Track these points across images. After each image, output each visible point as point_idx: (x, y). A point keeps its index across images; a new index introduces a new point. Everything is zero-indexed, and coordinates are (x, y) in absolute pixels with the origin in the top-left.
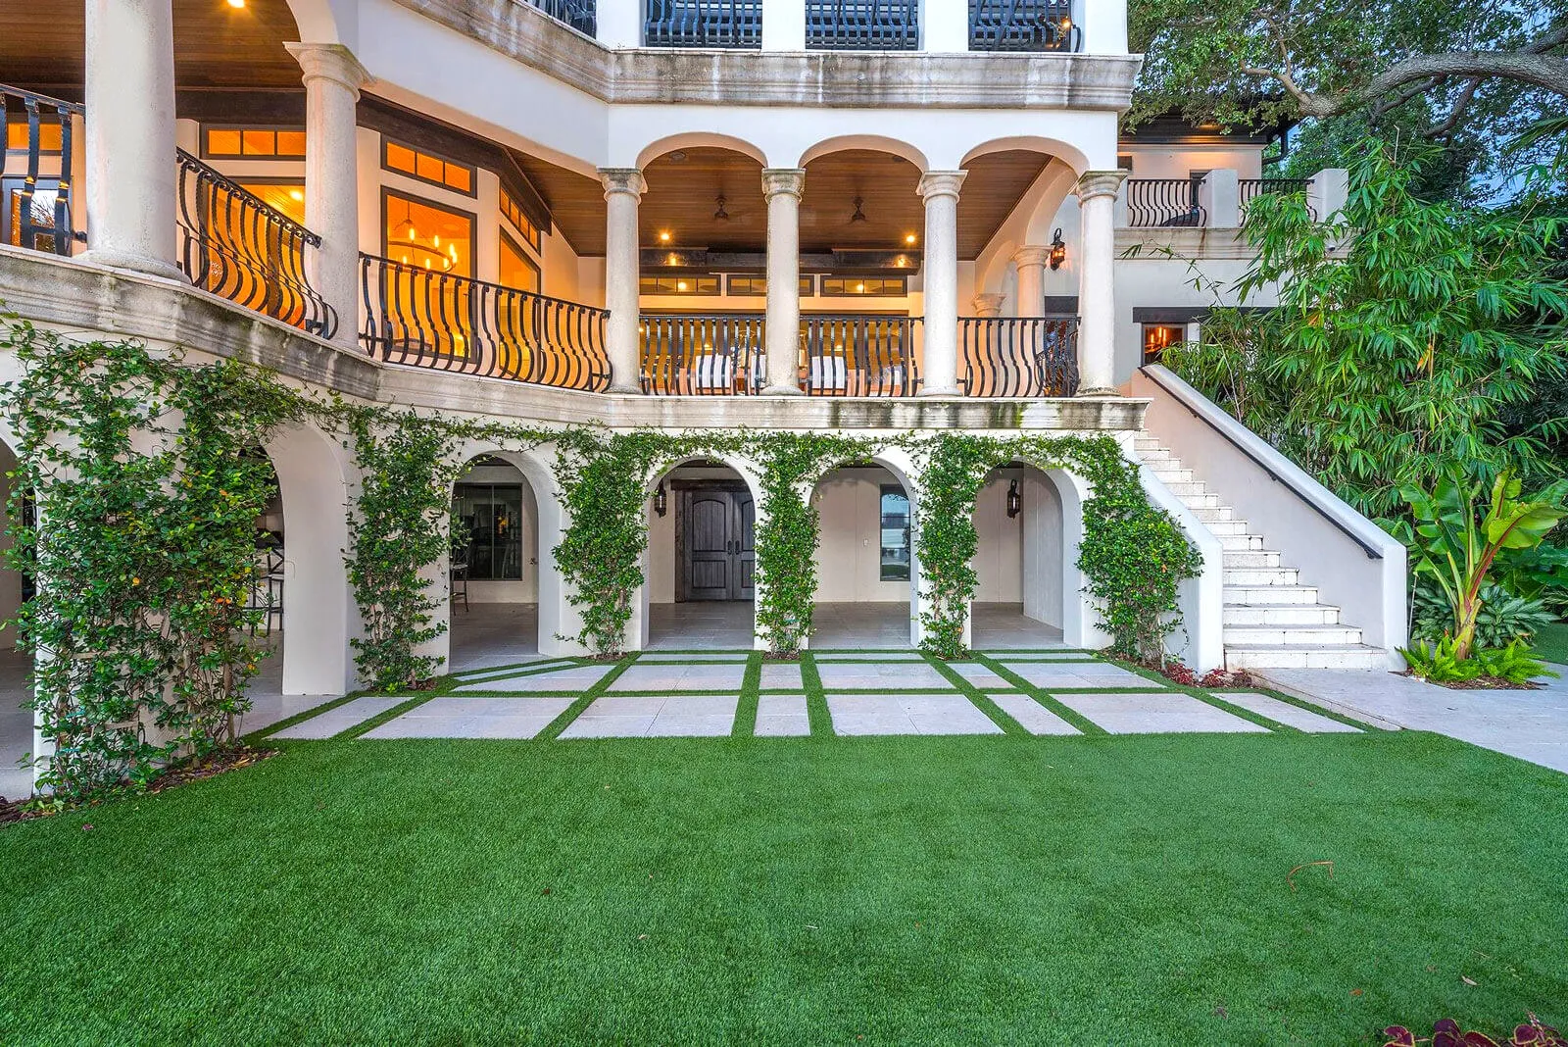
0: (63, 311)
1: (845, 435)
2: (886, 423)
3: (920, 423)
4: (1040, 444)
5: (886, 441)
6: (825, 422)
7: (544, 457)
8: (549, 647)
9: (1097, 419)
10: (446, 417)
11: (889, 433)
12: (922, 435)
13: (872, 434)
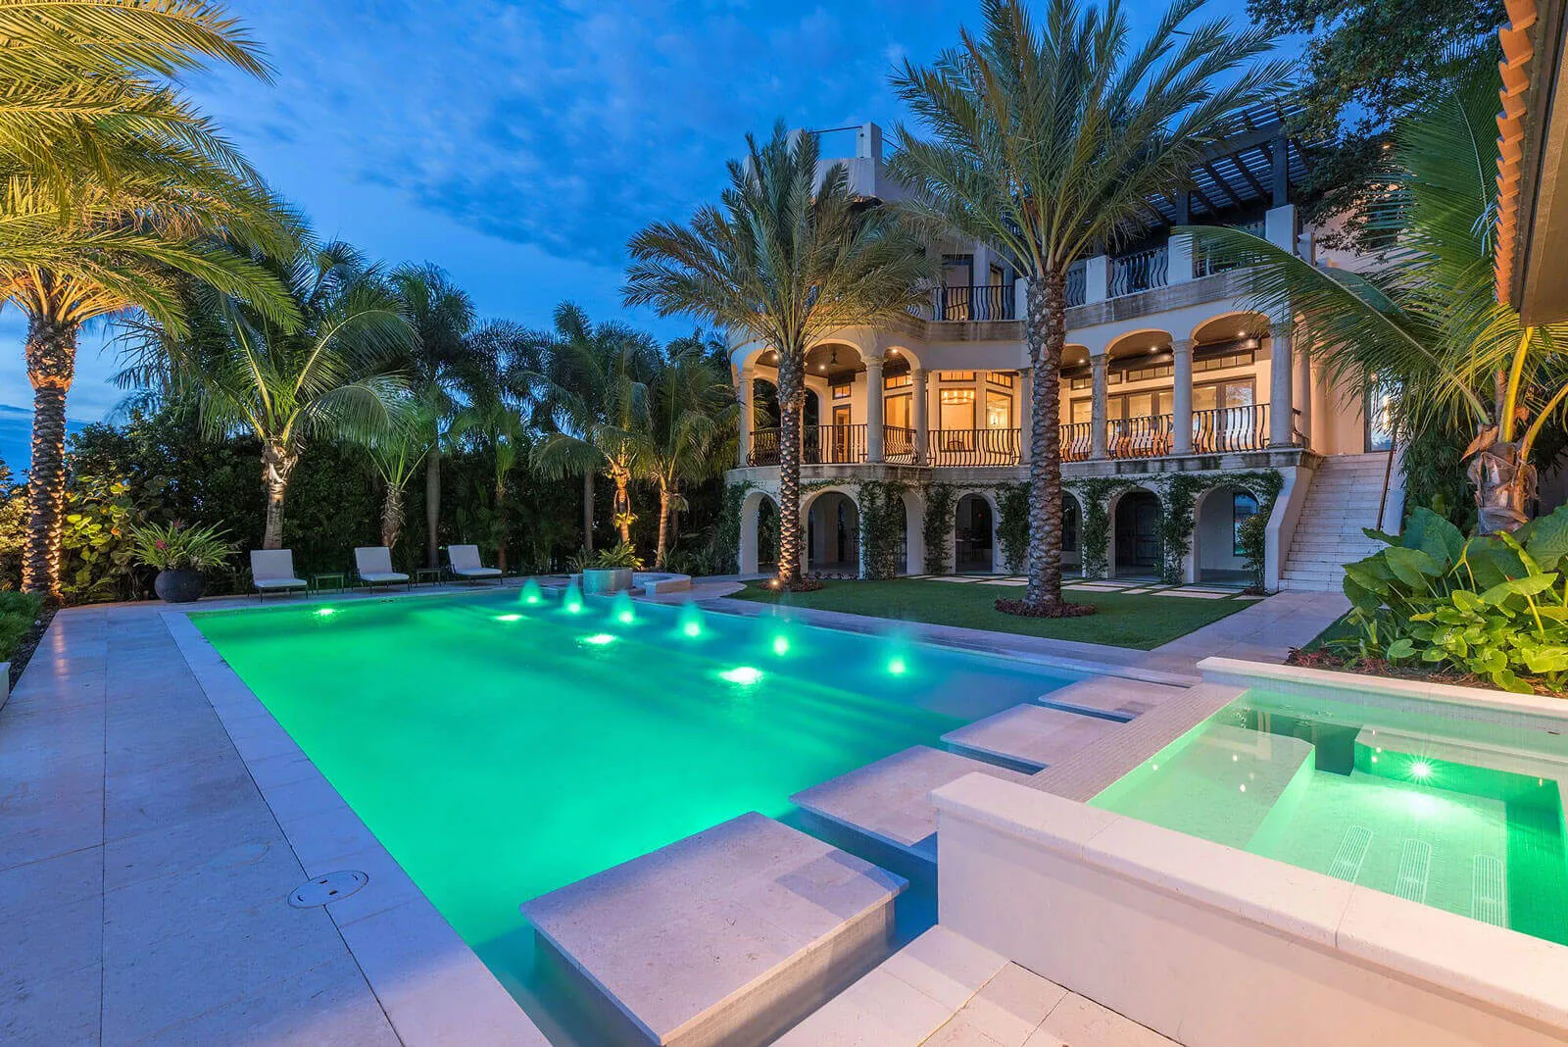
0: (865, 474)
1: (1126, 476)
2: (1145, 470)
3: (1163, 469)
4: (1233, 476)
5: (1145, 479)
7: (990, 495)
8: (997, 570)
10: (954, 483)
11: (1147, 475)
12: (1165, 475)
13: (1137, 476)
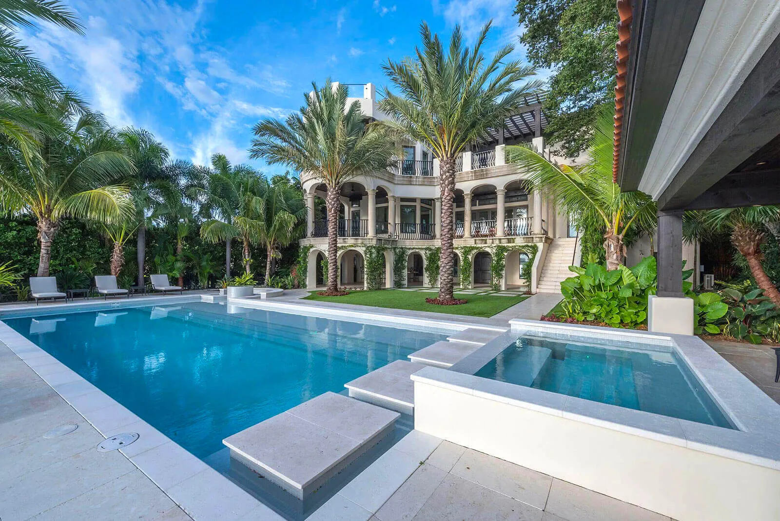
0: (368, 243)
1: (478, 246)
2: (486, 243)
3: (493, 243)
4: (520, 246)
5: (486, 247)
6: (474, 243)
7: (422, 253)
9: (533, 241)
10: (407, 247)
11: (487, 245)
12: (493, 245)
13: (483, 245)
